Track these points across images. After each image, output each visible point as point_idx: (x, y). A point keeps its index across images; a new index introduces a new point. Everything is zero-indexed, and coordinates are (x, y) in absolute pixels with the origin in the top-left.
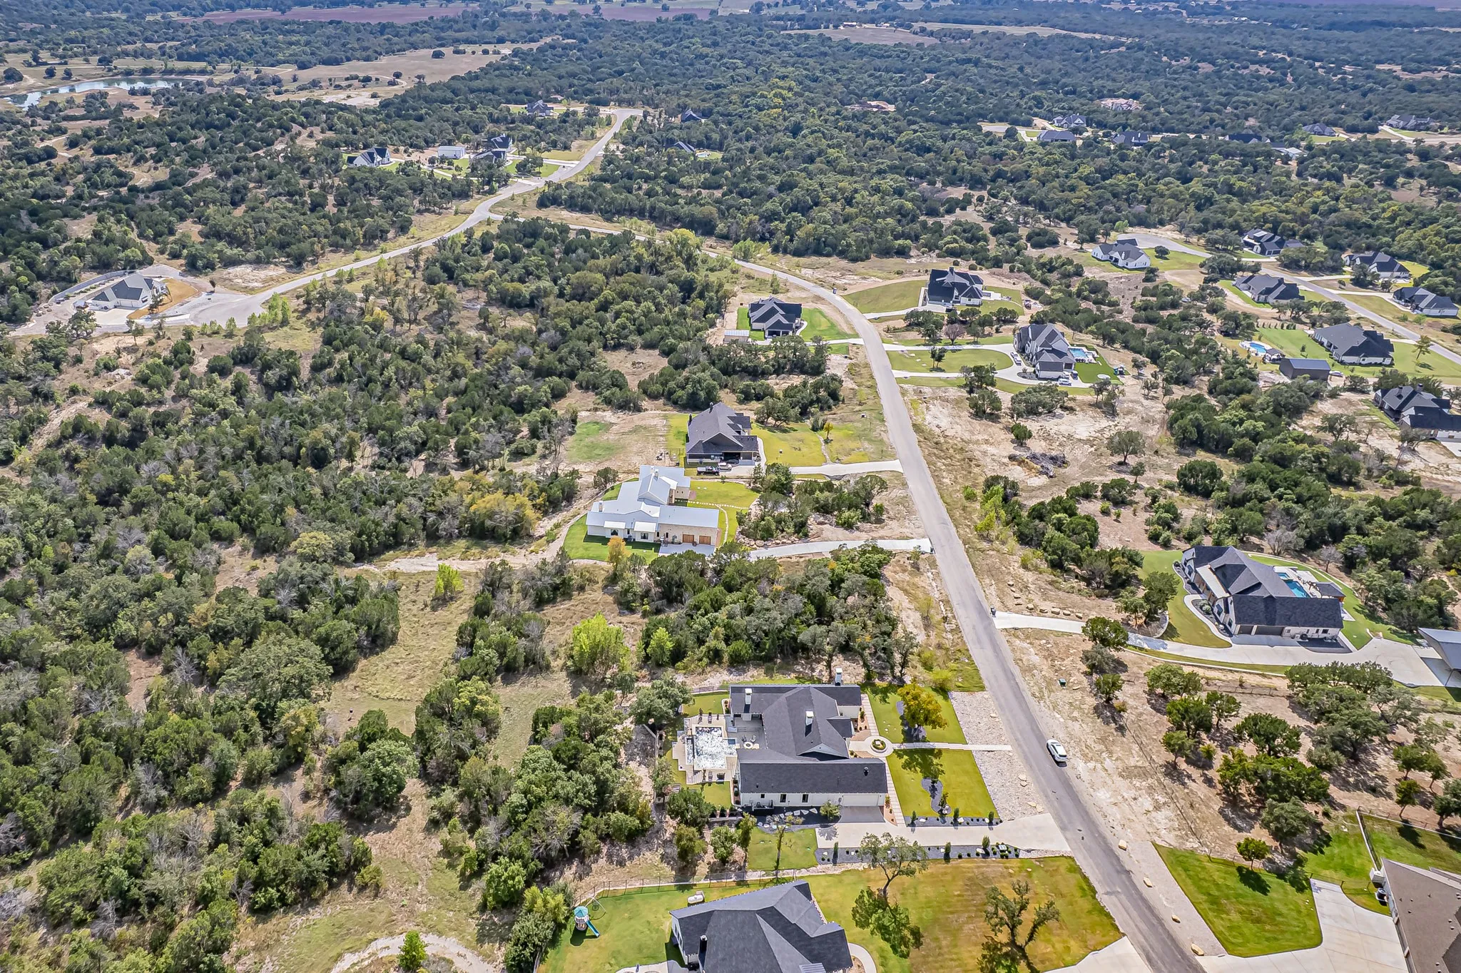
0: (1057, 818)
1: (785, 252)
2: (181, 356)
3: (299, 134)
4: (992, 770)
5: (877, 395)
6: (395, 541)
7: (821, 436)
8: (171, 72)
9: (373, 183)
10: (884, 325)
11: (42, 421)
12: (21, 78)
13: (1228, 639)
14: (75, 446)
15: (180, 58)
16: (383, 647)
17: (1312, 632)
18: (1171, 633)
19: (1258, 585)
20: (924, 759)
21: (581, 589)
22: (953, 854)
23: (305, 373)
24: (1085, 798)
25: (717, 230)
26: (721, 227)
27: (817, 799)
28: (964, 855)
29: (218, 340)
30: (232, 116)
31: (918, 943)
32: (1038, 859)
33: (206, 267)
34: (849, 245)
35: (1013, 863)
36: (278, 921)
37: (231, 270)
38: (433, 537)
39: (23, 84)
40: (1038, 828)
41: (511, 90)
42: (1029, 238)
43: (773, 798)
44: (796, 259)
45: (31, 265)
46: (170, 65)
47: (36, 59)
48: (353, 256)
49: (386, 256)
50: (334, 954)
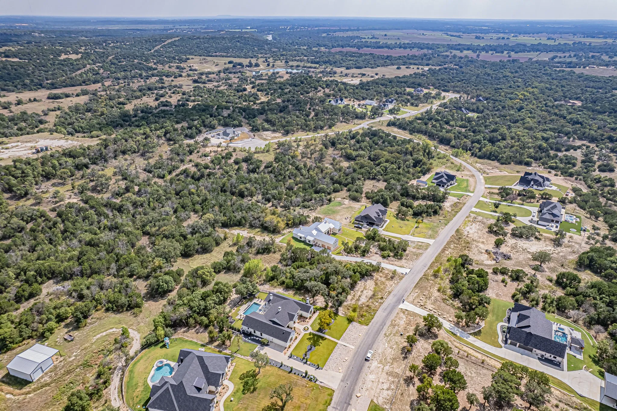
0: (344, 377)
1: (476, 156)
2: (229, 156)
3: (320, 91)
4: (339, 352)
5: (454, 216)
6: (239, 224)
7: (416, 225)
8: (305, 67)
9: (330, 110)
10: (488, 191)
11: (177, 168)
12: (259, 66)
13: (503, 345)
14: (182, 177)
15: (312, 63)
16: (206, 253)
17: (548, 355)
18: (477, 334)
19: (529, 326)
20: (317, 339)
21: (275, 252)
22: (293, 372)
23: (262, 168)
24: (363, 375)
25: (451, 144)
26: (453, 143)
27: (265, 336)
28: (297, 374)
29: (244, 153)
30: (302, 83)
31: (253, 392)
32: (321, 387)
33: (256, 130)
34: (502, 157)
35: (312, 384)
36: (109, 314)
37: (265, 132)
38: (252, 226)
39: (259, 68)
40: (333, 377)
41: (413, 83)
42: (599, 167)
43: (251, 330)
44: (478, 160)
45: (203, 122)
46: (305, 64)
47: (266, 60)
48: (306, 134)
49: (319, 135)
50: (111, 327)
